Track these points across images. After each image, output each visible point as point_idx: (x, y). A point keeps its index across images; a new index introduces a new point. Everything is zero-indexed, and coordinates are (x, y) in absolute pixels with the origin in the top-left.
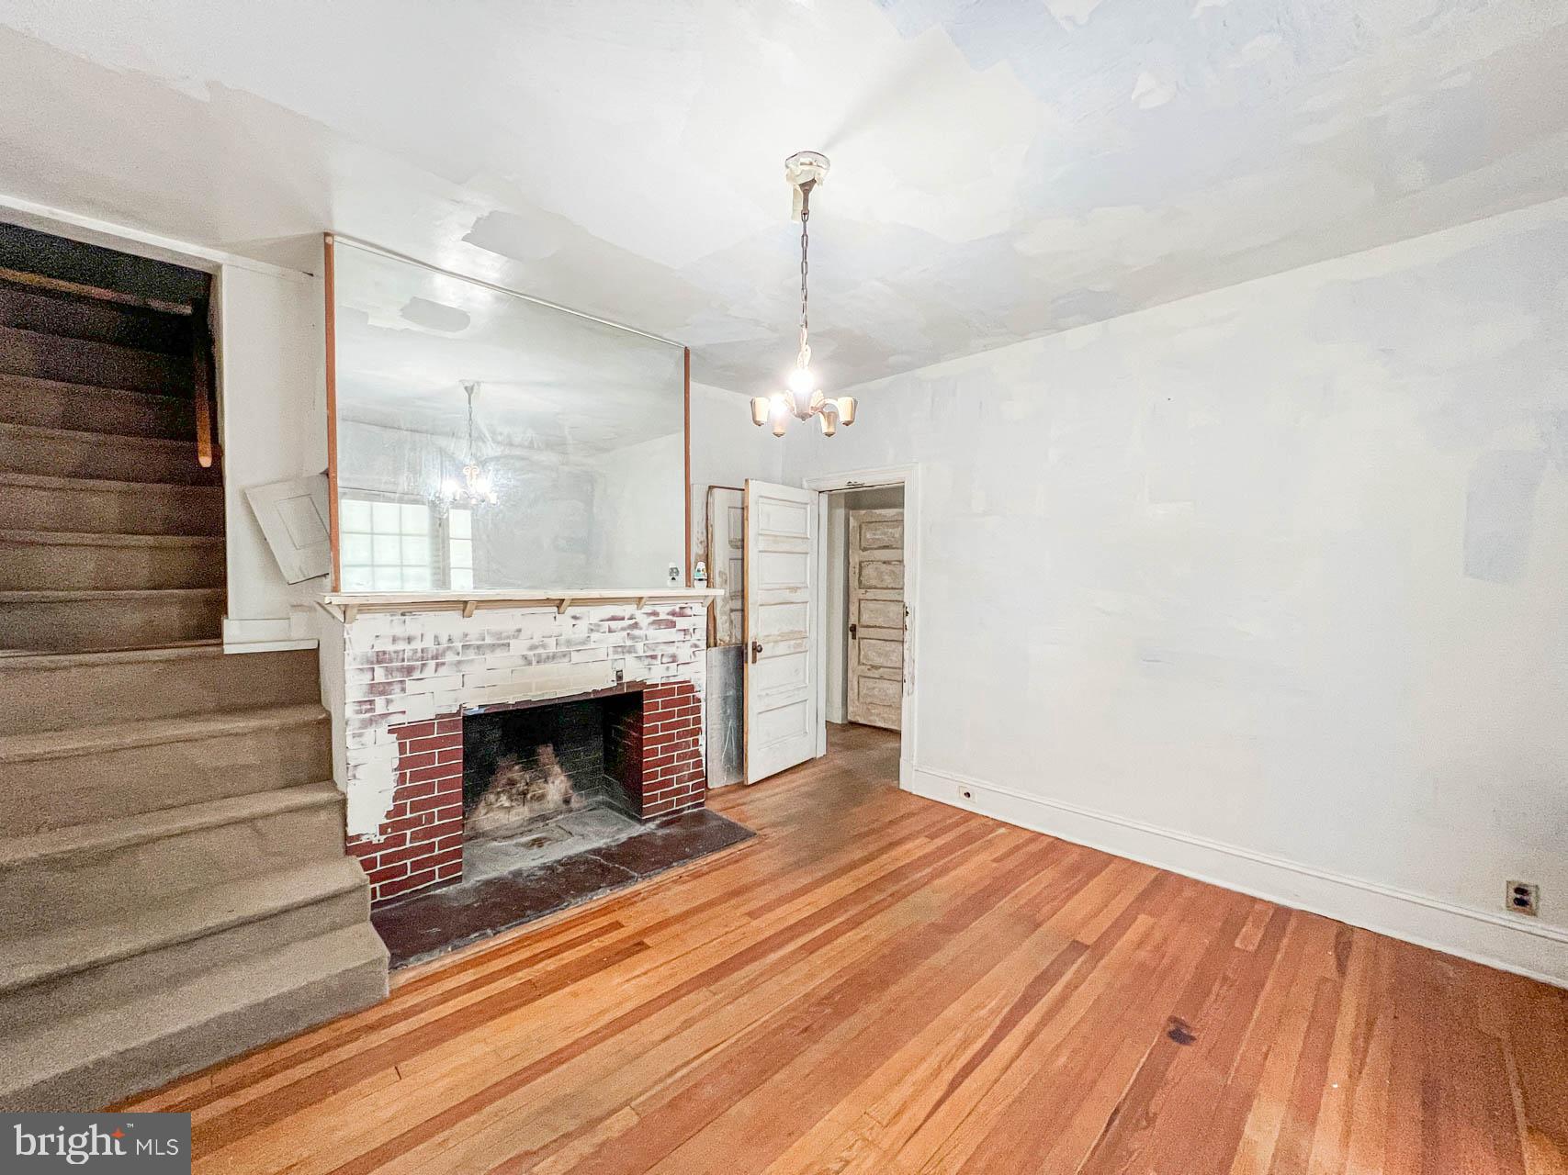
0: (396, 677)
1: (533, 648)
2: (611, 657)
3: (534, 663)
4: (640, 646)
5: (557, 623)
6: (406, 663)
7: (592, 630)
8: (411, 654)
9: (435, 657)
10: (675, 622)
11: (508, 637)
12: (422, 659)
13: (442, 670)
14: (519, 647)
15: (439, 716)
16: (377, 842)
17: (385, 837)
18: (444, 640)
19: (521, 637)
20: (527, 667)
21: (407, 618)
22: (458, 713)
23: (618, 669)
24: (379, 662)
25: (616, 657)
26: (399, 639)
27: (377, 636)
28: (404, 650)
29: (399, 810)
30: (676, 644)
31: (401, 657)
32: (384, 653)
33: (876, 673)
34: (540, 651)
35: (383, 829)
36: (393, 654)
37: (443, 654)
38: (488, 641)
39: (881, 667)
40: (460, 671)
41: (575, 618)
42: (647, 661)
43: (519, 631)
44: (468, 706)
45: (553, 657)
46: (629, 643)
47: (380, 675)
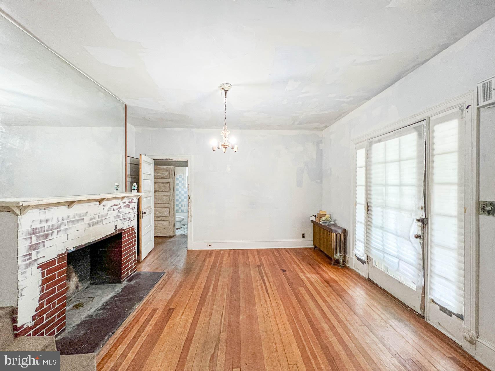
0: (41, 240)
1: (91, 219)
2: (114, 220)
3: (92, 226)
4: (121, 215)
5: (99, 208)
6: (45, 233)
7: (109, 210)
8: (47, 227)
9: (57, 228)
10: (130, 205)
11: (83, 216)
12: (52, 229)
13: (60, 233)
14: (87, 219)
15: (59, 255)
16: (31, 326)
17: (35, 321)
18: (60, 219)
19: (88, 215)
20: (90, 228)
21: (46, 210)
22: (66, 252)
23: (116, 225)
24: (34, 233)
25: (116, 220)
26: (43, 221)
27: (33, 221)
28: (45, 226)
29: (41, 305)
30: (130, 213)
31: (43, 230)
32: (36, 229)
33: (159, 219)
34: (93, 221)
35: (34, 318)
36: (39, 228)
37: (60, 226)
38: (77, 218)
39: (160, 217)
40: (66, 233)
41: (104, 206)
42: (123, 221)
43: (87, 213)
44: (69, 249)
45: (97, 223)
46: (119, 214)
47: (34, 241)
